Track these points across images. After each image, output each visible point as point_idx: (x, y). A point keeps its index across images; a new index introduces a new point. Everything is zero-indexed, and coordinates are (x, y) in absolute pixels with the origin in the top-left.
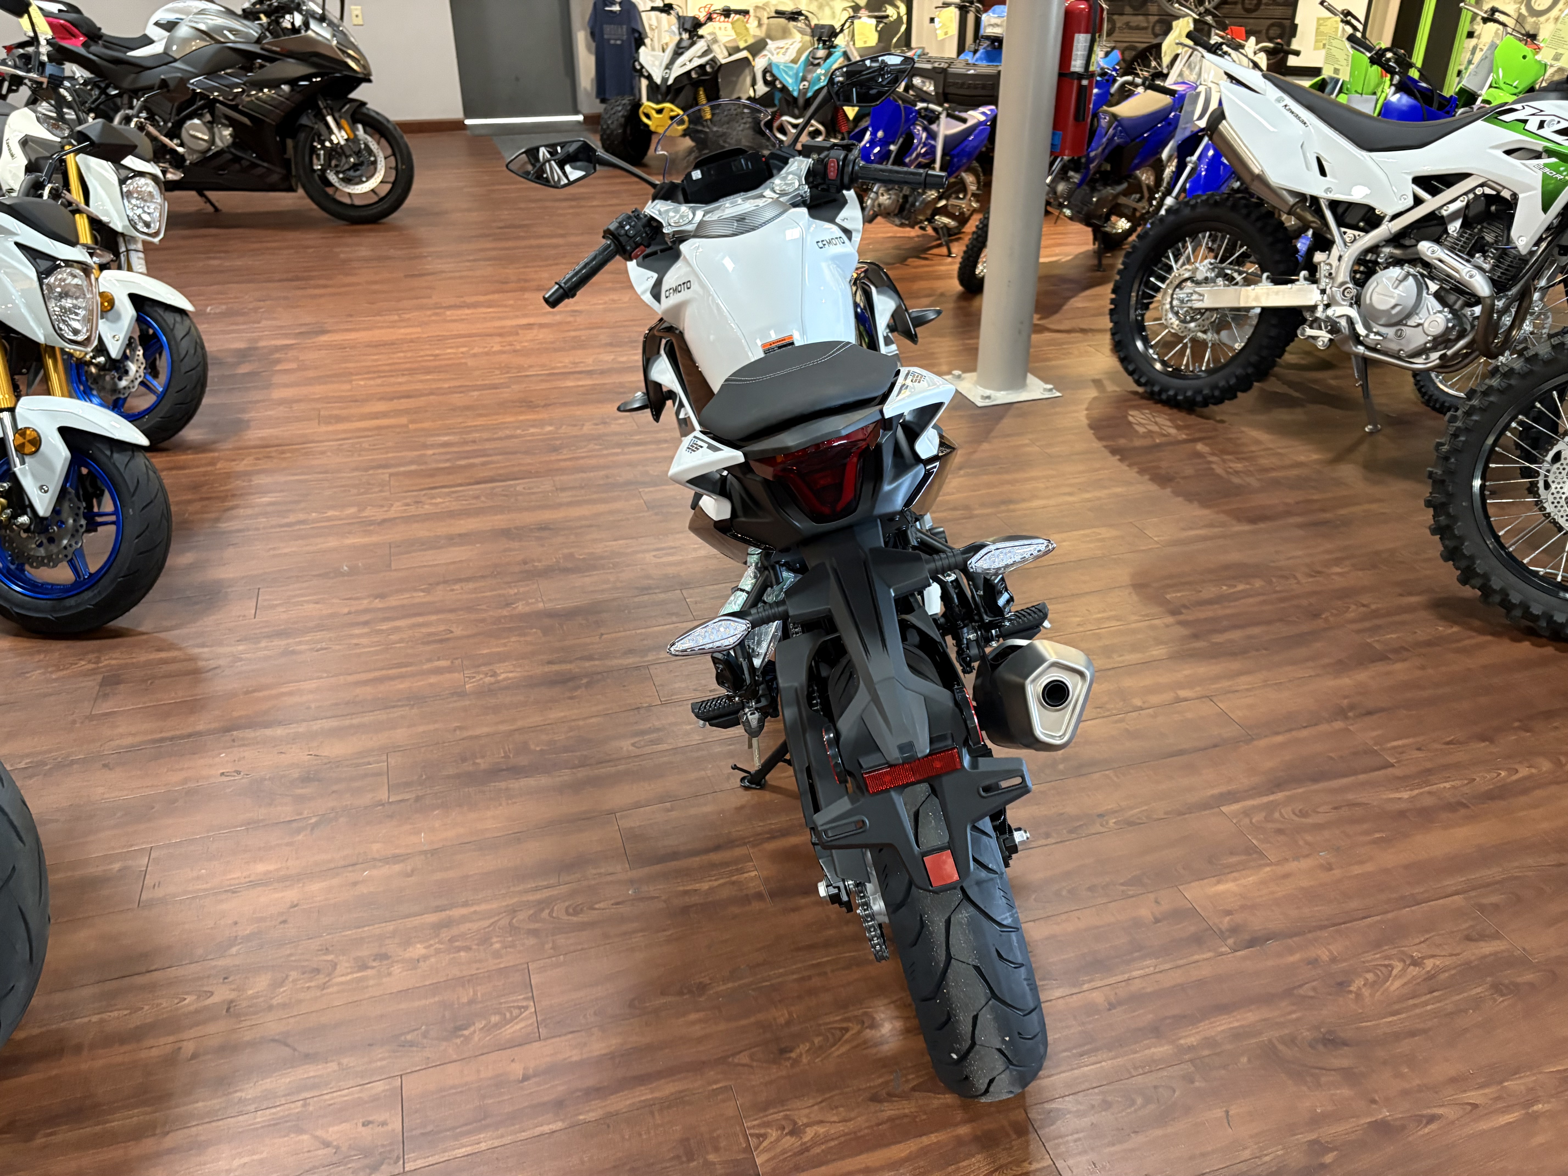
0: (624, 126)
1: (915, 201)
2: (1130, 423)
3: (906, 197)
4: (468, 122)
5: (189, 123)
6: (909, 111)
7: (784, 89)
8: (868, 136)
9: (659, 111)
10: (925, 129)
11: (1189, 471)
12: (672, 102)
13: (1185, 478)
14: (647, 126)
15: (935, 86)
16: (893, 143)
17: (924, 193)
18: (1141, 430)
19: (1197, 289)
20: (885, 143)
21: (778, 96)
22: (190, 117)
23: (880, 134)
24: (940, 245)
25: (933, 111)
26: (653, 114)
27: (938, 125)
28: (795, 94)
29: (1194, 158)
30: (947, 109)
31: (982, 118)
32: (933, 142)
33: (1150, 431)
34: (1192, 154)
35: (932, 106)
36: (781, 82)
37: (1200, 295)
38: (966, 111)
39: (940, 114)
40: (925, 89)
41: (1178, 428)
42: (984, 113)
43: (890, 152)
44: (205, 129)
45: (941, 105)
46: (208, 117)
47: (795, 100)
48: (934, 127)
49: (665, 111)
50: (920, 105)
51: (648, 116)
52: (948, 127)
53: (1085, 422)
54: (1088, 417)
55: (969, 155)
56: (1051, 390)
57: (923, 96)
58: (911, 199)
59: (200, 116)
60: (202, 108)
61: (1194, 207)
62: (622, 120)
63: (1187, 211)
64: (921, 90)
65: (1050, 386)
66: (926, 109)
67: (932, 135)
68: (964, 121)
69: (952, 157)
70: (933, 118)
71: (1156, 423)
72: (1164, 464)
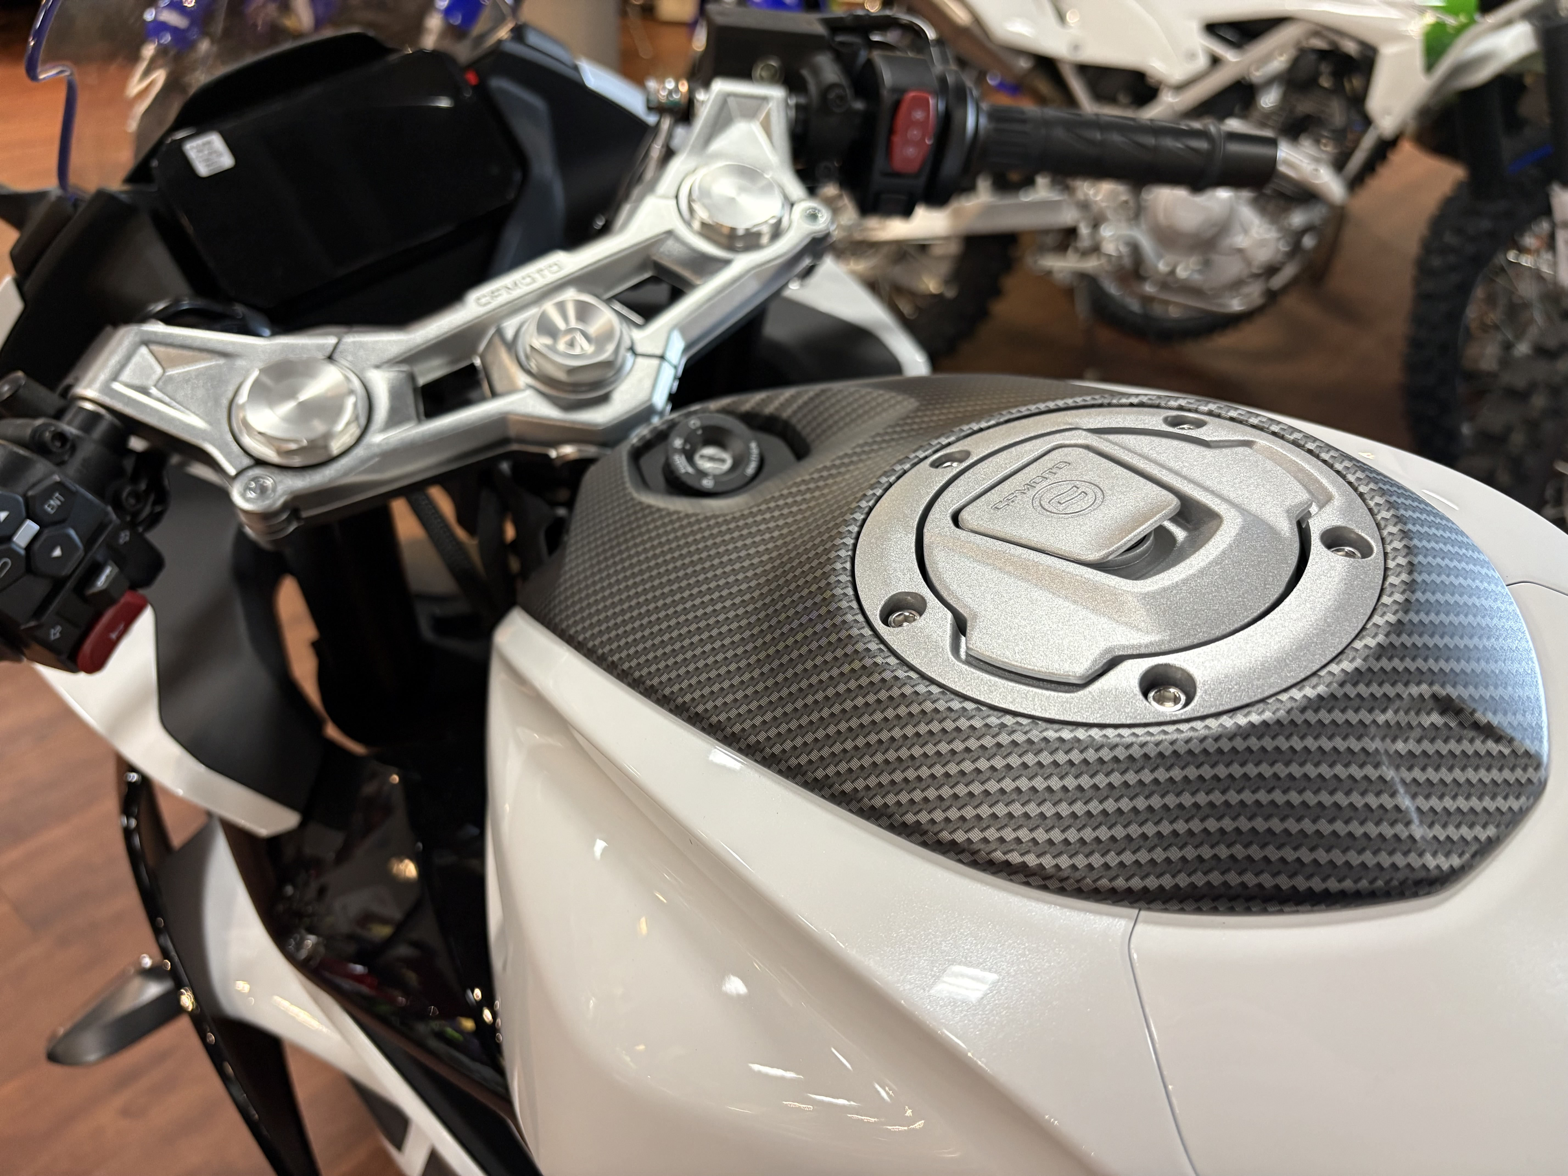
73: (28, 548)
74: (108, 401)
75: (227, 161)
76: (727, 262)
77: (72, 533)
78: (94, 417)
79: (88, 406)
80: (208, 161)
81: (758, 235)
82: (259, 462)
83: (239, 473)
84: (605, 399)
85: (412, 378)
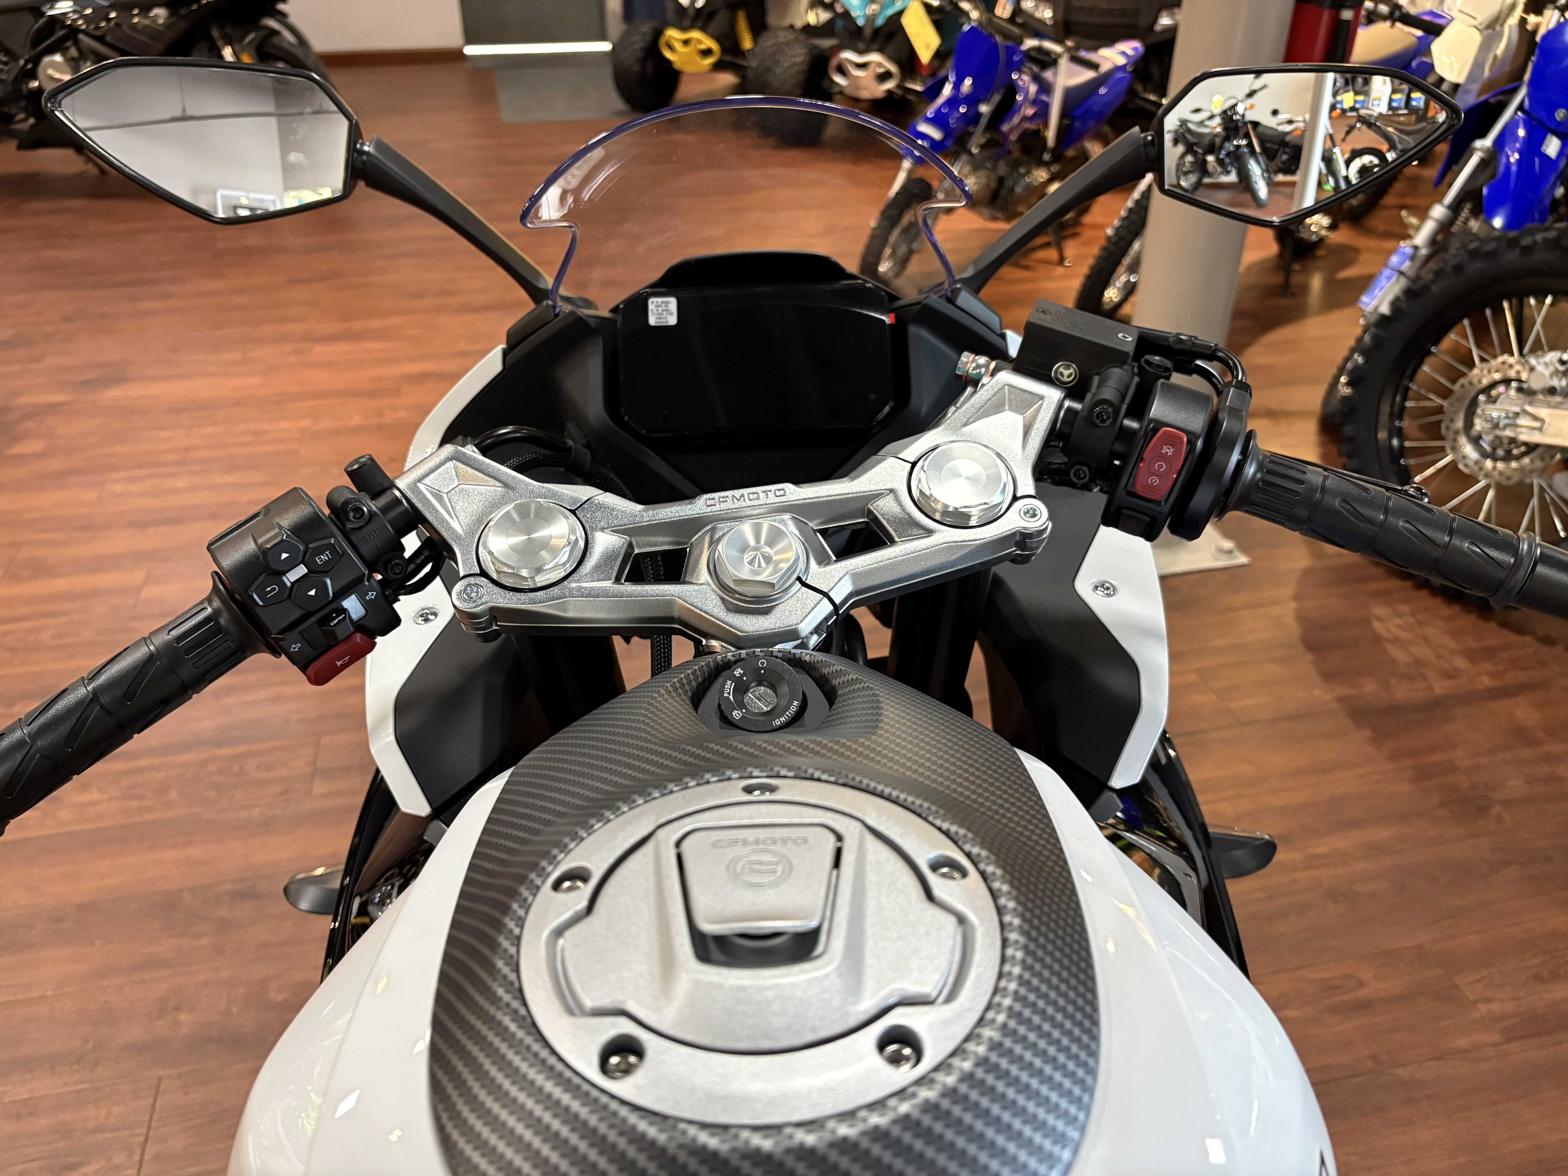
0: (643, 61)
1: (1014, 184)
2: (1377, 639)
3: (1001, 180)
4: (471, 50)
5: (47, 59)
6: (1012, 51)
7: (846, 14)
8: (947, 90)
9: (686, 42)
10: (1036, 78)
11: (1515, 785)
12: (703, 29)
13: (1509, 804)
14: (669, 62)
15: (1054, 12)
16: (986, 100)
17: (1029, 172)
18: (1399, 655)
19: (1529, 409)
20: (973, 100)
21: (840, 23)
22: (51, 51)
23: (968, 82)
24: (1047, 245)
25: (1048, 53)
26: (678, 46)
27: (1055, 74)
28: (860, 22)
29: (1487, 142)
30: (1068, 50)
31: (1121, 61)
32: (1044, 98)
33: (1419, 663)
34: (1483, 135)
35: (1048, 45)
36: (843, 6)
37: (1535, 418)
38: (1095, 49)
39: (1059, 56)
40: (1038, 15)
41: (1471, 655)
42: (1124, 53)
43: (979, 115)
44: (66, 68)
45: (1060, 41)
46: (73, 52)
47: (860, 29)
48: (1048, 75)
49: (693, 43)
50: (1030, 43)
51: (670, 47)
52: (1070, 75)
53: (1293, 629)
54: (1302, 618)
55: (1099, 116)
56: (1230, 552)
57: (1036, 29)
58: (1009, 183)
59: (64, 51)
60: (64, 39)
61: (1527, 250)
62: (640, 54)
63: (1512, 256)
64: (1032, 17)
65: (1228, 545)
66: (1039, 49)
67: (1045, 88)
68: (1094, 66)
69: (1073, 118)
70: (1046, 61)
71: (1426, 639)
72: (1461, 757)
73: (293, 584)
74: (409, 494)
75: (672, 320)
76: (929, 532)
77: (329, 582)
78: (397, 502)
79: (397, 493)
80: (660, 316)
81: (968, 517)
82: (483, 573)
83: (464, 577)
84: (766, 612)
85: (630, 546)
